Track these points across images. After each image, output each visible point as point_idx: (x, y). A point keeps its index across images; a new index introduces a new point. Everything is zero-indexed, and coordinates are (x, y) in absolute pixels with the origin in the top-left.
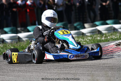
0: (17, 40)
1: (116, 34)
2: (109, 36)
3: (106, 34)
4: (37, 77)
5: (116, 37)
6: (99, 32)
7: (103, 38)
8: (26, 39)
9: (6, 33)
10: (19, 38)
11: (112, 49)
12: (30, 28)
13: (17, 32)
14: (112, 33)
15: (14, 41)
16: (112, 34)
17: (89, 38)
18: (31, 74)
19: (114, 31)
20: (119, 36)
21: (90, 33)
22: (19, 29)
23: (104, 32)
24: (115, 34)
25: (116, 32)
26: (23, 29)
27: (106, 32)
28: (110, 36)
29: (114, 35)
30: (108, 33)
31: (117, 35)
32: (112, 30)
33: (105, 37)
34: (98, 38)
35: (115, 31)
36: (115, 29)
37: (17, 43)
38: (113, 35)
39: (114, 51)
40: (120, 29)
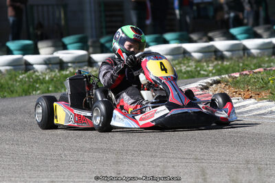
1: (188, 63)
4: (43, 157)
5: (189, 69)
8: (8, 68)
12: (11, 45)
14: (181, 59)
16: (180, 63)
18: (28, 149)
19: (185, 56)
20: (194, 67)
24: (185, 62)
25: (187, 58)
28: (177, 66)
29: (184, 64)
30: (173, 60)
31: (190, 64)
32: (179, 54)
35: (187, 55)
36: (185, 52)
38: (182, 65)
40: (195, 52)
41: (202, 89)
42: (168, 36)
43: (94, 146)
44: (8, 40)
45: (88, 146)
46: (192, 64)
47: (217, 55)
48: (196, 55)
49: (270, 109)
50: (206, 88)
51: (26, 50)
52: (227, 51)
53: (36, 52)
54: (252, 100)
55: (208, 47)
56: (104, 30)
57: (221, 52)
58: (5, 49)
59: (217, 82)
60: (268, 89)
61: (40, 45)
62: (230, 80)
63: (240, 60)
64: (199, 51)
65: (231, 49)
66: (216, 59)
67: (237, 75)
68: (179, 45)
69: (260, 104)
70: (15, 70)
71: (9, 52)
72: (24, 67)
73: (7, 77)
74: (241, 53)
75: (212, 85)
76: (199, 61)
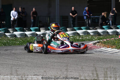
0: (25, 36)
2: (84, 37)
3: (82, 35)
6: (78, 34)
7: (81, 38)
8: (30, 36)
9: (16, 31)
10: (26, 35)
11: (91, 47)
12: (32, 29)
13: (24, 31)
15: (22, 36)
16: (86, 36)
17: (72, 38)
21: (72, 34)
22: (25, 29)
23: (81, 34)
26: (27, 29)
27: (83, 34)
30: (84, 35)
32: (86, 33)
33: (82, 38)
34: (77, 38)
36: (88, 33)
37: (24, 38)
39: (92, 48)
40: (91, 33)
41: (94, 44)
42: (82, 28)
43: (58, 61)
44: (31, 27)
45: (56, 61)
46: (90, 36)
47: (99, 34)
48: (92, 34)
49: (116, 51)
50: (95, 44)
51: (36, 30)
52: (102, 33)
53: (40, 31)
54: (110, 48)
55: (96, 31)
56: (62, 25)
57: (100, 33)
58: (30, 30)
59: (99, 42)
60: (115, 45)
61: (41, 29)
62: (103, 42)
63: (106, 36)
64: (92, 32)
65: (103, 32)
66: (98, 35)
67: (105, 40)
68: (86, 30)
69: (112, 50)
70: (33, 36)
71: (31, 31)
72: (36, 35)
73: (30, 38)
74: (106, 34)
75: (97, 43)
76: (92, 36)
